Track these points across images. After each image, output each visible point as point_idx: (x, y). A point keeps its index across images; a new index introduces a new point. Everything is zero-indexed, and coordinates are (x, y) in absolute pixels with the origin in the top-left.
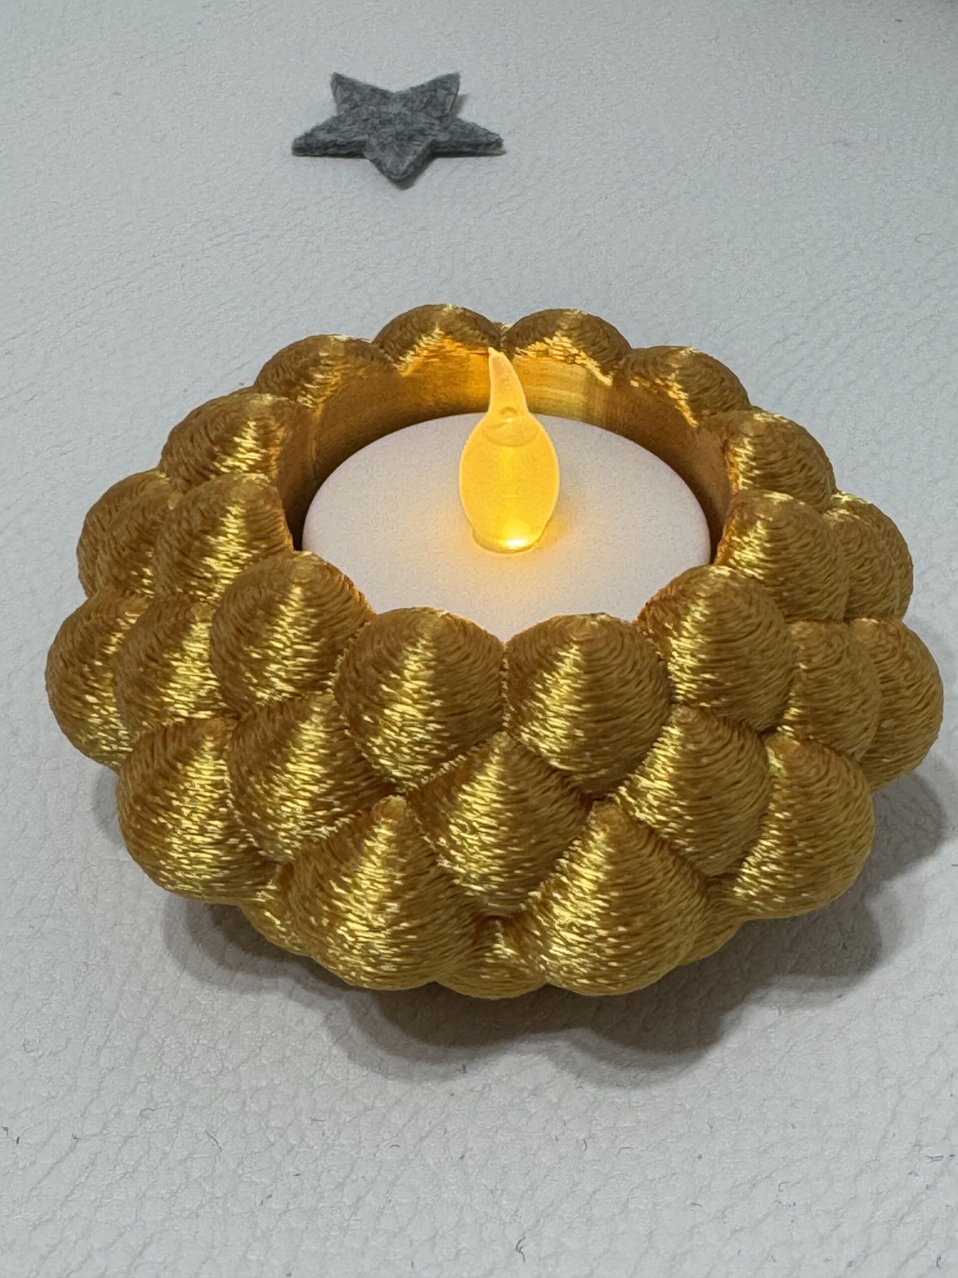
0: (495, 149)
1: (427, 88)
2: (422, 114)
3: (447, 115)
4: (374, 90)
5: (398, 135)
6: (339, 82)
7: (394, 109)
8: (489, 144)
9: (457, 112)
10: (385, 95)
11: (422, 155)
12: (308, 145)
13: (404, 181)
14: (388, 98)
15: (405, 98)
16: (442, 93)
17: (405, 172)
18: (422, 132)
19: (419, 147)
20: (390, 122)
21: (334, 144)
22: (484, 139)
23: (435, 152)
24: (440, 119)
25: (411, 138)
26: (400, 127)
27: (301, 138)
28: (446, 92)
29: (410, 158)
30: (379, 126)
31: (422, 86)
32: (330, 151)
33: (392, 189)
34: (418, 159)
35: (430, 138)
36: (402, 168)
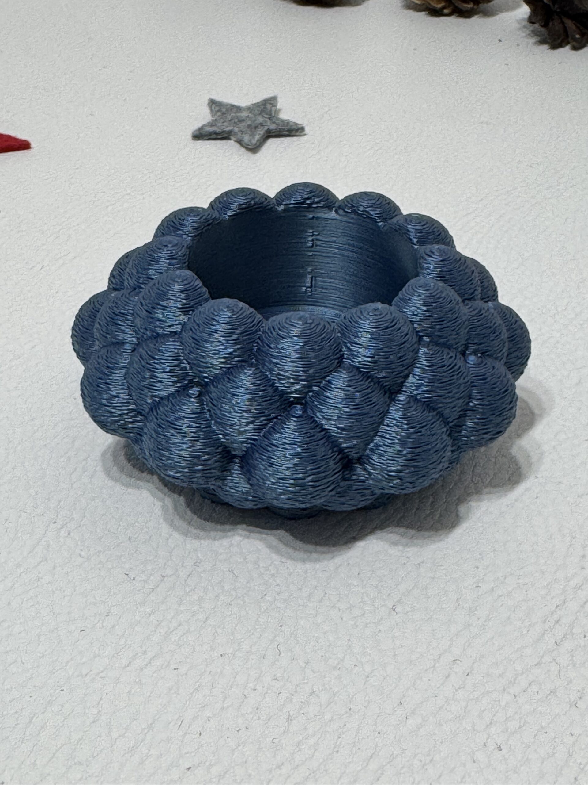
0: (300, 132)
1: (261, 104)
2: (261, 116)
3: (274, 117)
4: (233, 106)
5: (249, 126)
6: (212, 103)
7: (244, 114)
8: (297, 130)
9: (278, 115)
10: (239, 109)
11: (263, 136)
12: (200, 133)
13: (254, 149)
14: (240, 109)
15: (249, 109)
16: (269, 106)
17: (256, 144)
18: (262, 125)
19: (261, 132)
20: (243, 120)
21: (215, 133)
22: (295, 127)
23: (270, 135)
24: (270, 119)
25: (256, 128)
26: (249, 123)
27: (196, 131)
28: (271, 105)
29: (257, 137)
30: (238, 123)
31: (258, 103)
32: (212, 137)
33: (249, 154)
34: (261, 137)
35: (266, 128)
36: (254, 142)
